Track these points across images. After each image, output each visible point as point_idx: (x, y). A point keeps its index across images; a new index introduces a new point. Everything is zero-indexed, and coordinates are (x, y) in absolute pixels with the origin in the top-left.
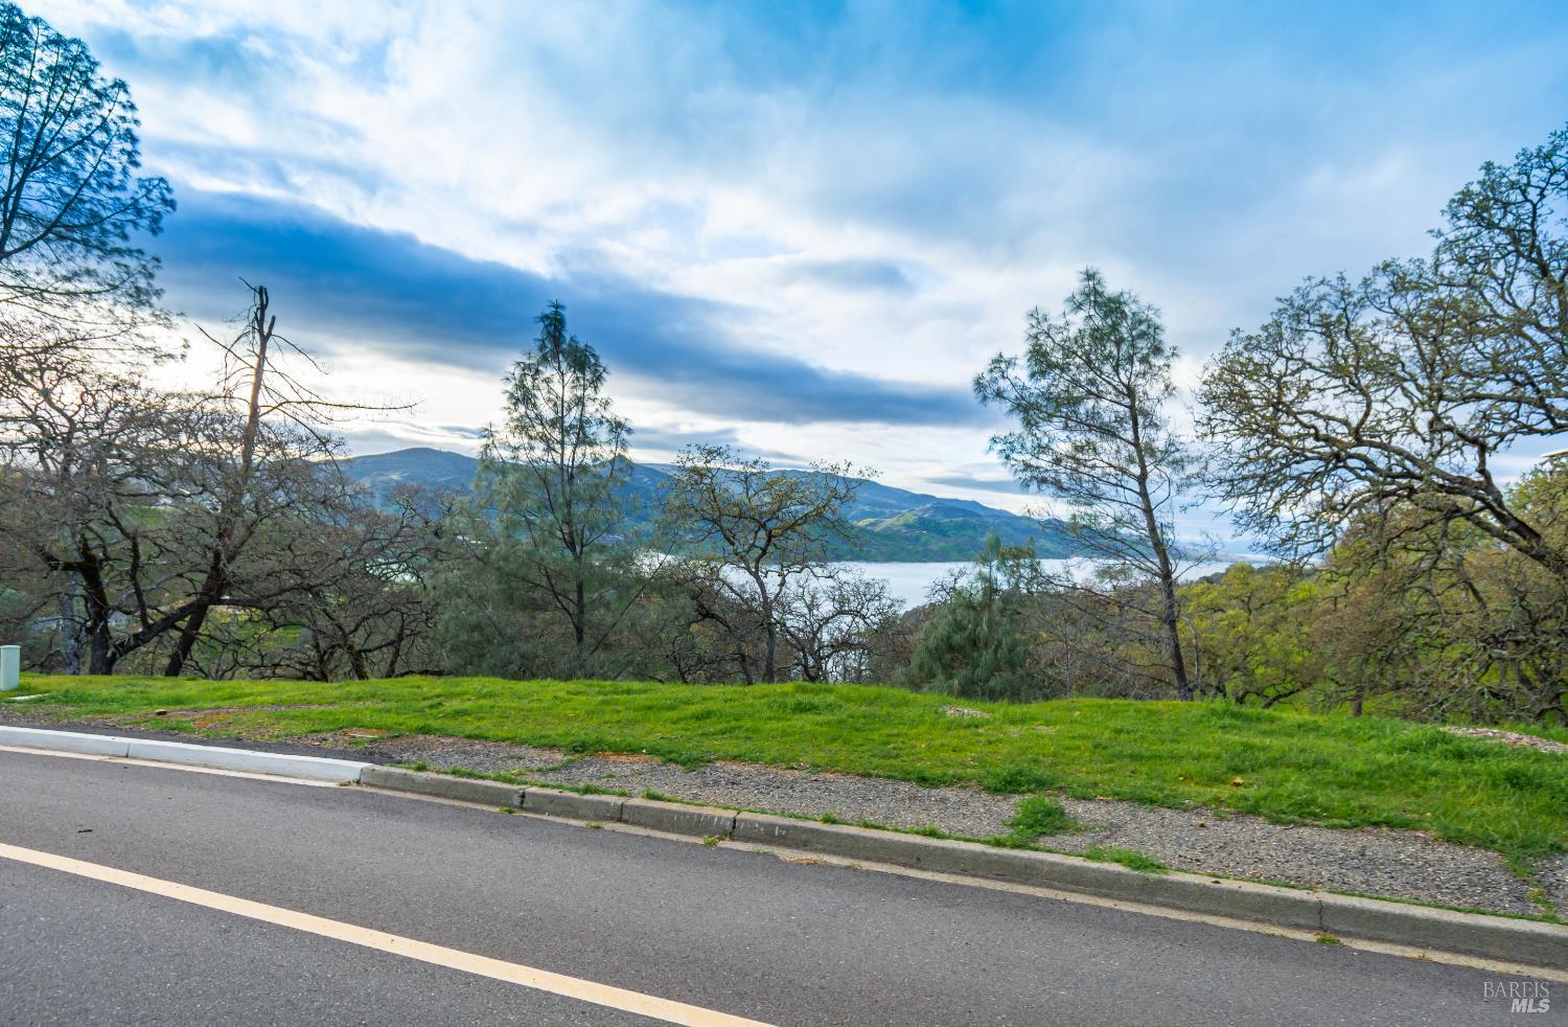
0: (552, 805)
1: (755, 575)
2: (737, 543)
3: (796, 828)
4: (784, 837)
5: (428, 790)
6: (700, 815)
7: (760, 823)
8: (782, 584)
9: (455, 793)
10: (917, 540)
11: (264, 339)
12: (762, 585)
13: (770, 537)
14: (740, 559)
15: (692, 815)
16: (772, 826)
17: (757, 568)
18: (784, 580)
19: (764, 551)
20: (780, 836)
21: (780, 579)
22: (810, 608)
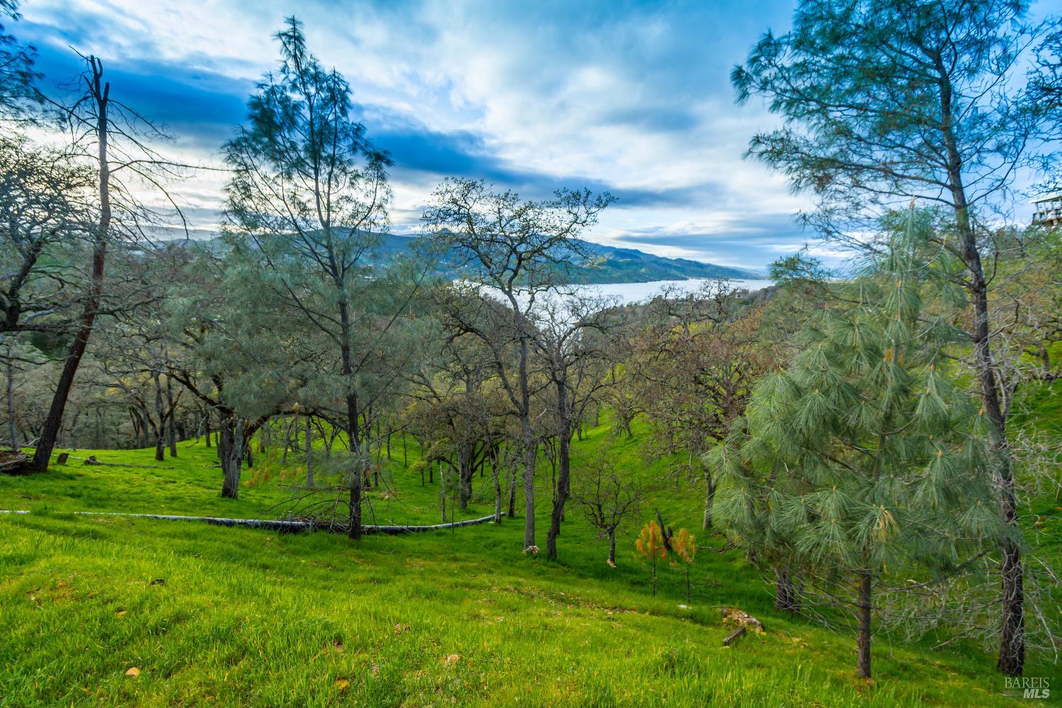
1: (509, 294)
2: (493, 266)
8: (532, 301)
10: (606, 271)
11: (103, 104)
12: (514, 302)
13: (520, 259)
14: (496, 281)
17: (510, 288)
18: (533, 297)
19: (516, 273)
21: (530, 296)
22: (552, 315)
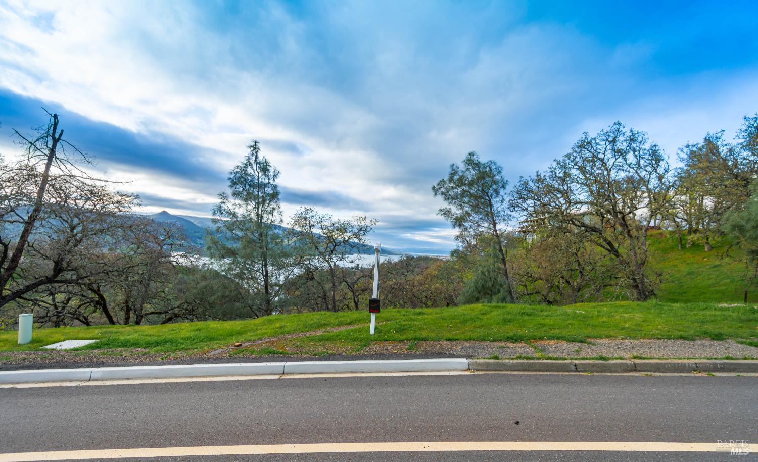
0: (595, 368)
3: (727, 363)
4: (723, 368)
5: (516, 368)
6: (678, 364)
7: (709, 363)
9: (534, 368)
11: (55, 141)
15: (674, 364)
16: (716, 364)
19: (332, 252)
20: (721, 368)
